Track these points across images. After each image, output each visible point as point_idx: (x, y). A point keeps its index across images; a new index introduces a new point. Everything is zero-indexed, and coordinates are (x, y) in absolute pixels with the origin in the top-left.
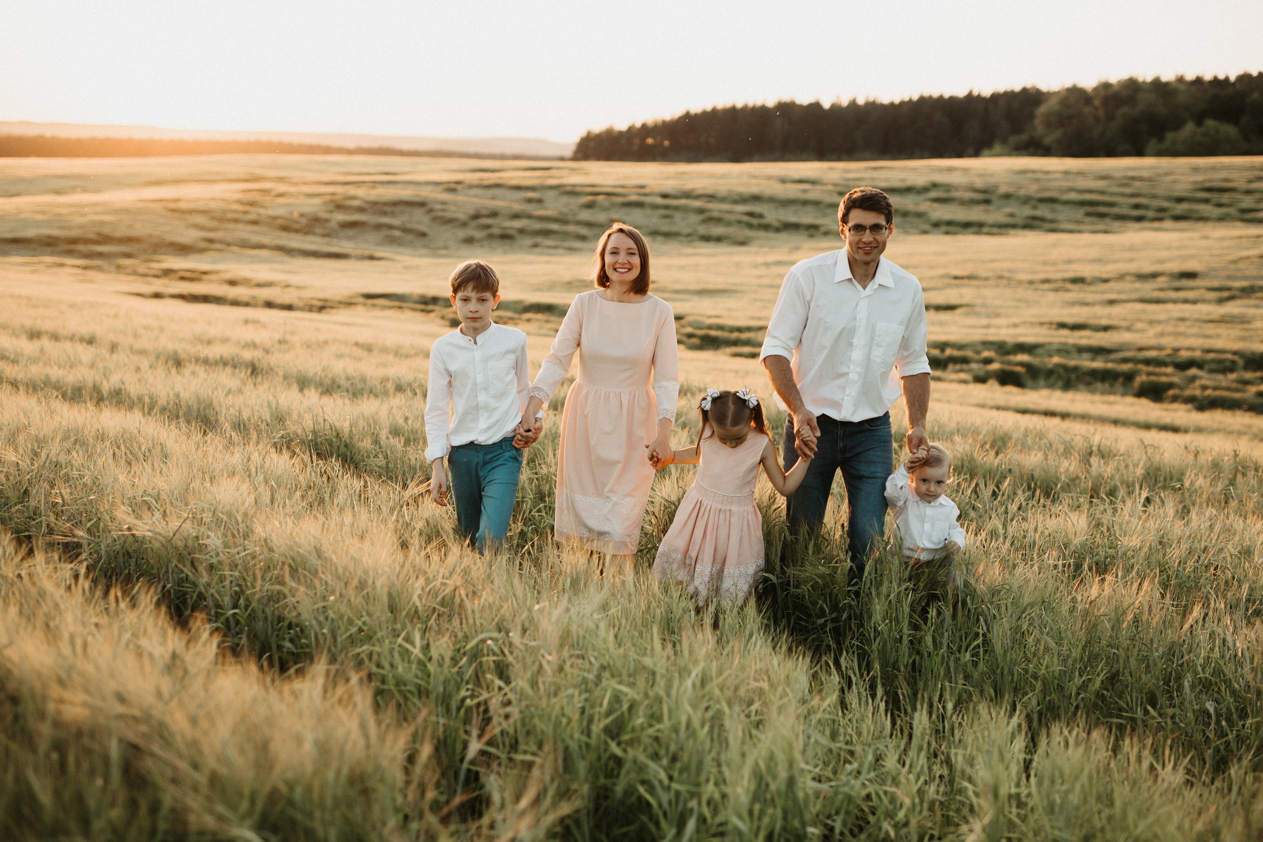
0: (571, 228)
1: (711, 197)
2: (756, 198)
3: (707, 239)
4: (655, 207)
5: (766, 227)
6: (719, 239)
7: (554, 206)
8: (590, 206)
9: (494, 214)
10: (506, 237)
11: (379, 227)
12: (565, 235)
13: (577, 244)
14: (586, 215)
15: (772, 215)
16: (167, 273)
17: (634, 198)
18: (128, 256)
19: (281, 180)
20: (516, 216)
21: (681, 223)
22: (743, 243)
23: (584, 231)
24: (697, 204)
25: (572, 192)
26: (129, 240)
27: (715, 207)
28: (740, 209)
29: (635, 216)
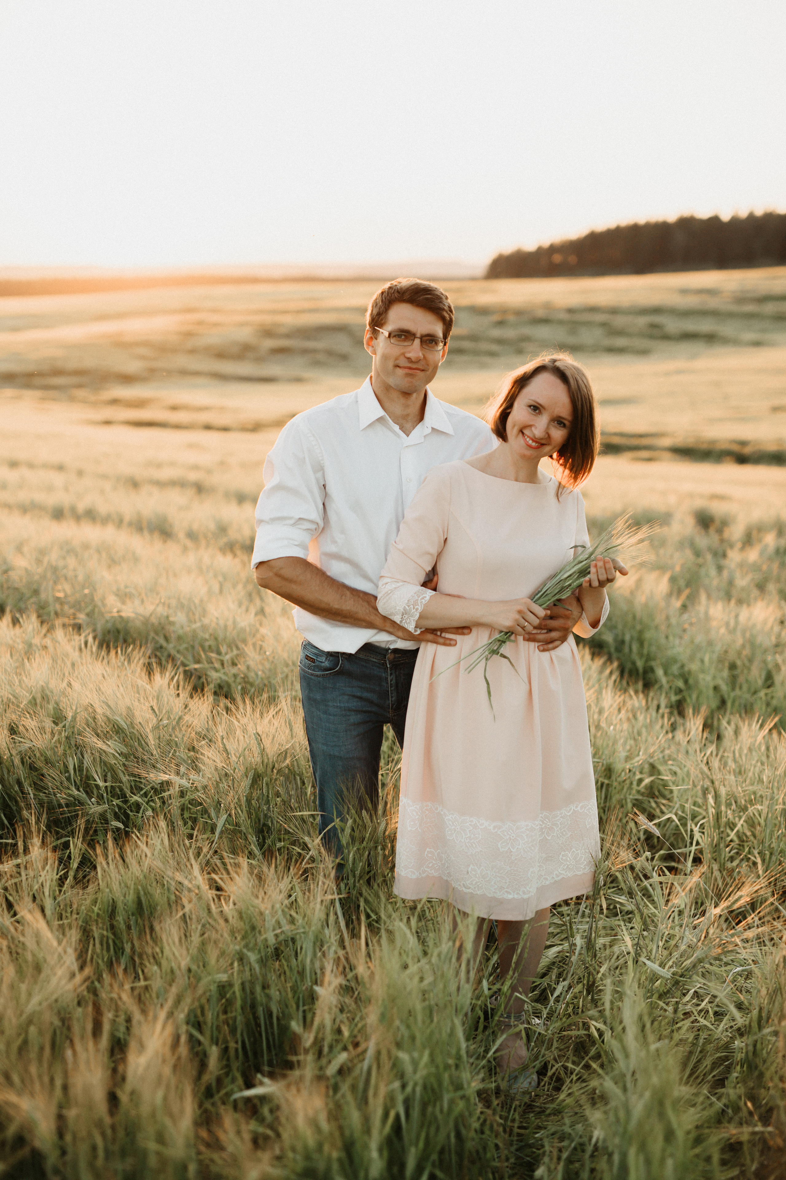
0: (484, 346)
1: (614, 311)
2: (657, 310)
3: (611, 350)
4: (560, 322)
5: (667, 337)
6: (620, 351)
8: (501, 323)
11: (305, 351)
12: (476, 353)
13: (487, 360)
14: (496, 333)
15: (672, 325)
16: (115, 402)
17: (541, 313)
18: (80, 386)
19: (214, 311)
21: (587, 337)
22: (644, 352)
23: (494, 347)
24: (600, 318)
25: (482, 311)
26: (79, 373)
27: (619, 321)
28: (642, 321)
29: (543, 332)
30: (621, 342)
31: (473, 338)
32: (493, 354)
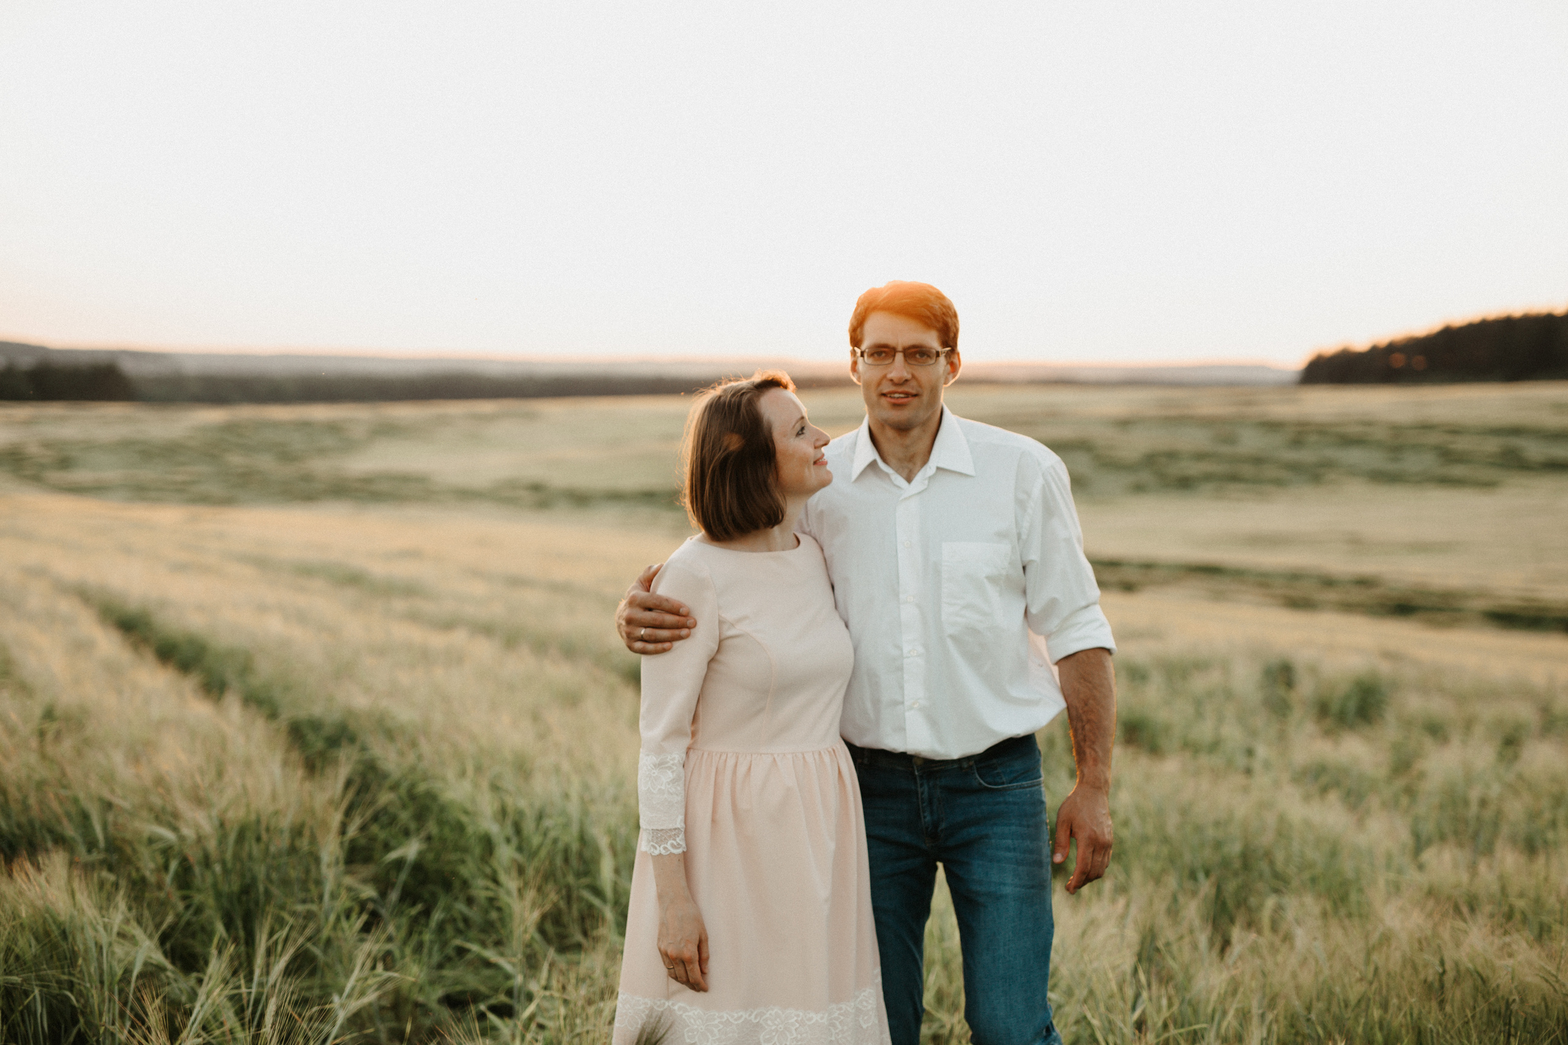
0: (1270, 472)
1: (1455, 430)
2: (1516, 431)
4: (1378, 445)
5: (1523, 467)
6: (1457, 483)
7: (1251, 442)
8: (1297, 442)
9: (1172, 455)
10: (1185, 484)
12: (1256, 481)
14: (1289, 455)
15: (1535, 450)
17: (1354, 430)
20: (1200, 456)
21: (1412, 463)
22: (1488, 485)
23: (1282, 474)
24: (1434, 438)
25: (1272, 426)
27: (1461, 444)
28: (1492, 445)
29: (1354, 456)
30: (1458, 471)
31: (1258, 460)
32: (1279, 483)
